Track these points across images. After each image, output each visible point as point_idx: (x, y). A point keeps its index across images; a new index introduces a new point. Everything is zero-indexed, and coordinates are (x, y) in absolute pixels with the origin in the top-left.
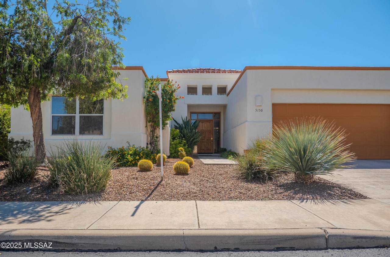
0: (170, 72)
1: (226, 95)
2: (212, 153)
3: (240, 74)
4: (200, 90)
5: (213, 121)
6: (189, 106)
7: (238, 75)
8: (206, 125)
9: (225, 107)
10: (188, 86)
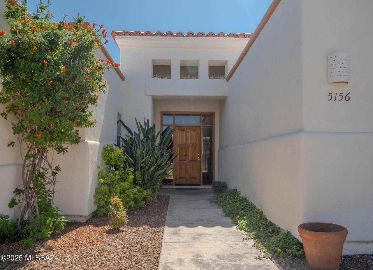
0: (117, 34)
1: (225, 80)
2: (199, 185)
3: (250, 38)
4: (176, 71)
5: (201, 128)
6: (156, 101)
7: (245, 42)
8: (188, 135)
9: (222, 102)
10: (153, 61)
